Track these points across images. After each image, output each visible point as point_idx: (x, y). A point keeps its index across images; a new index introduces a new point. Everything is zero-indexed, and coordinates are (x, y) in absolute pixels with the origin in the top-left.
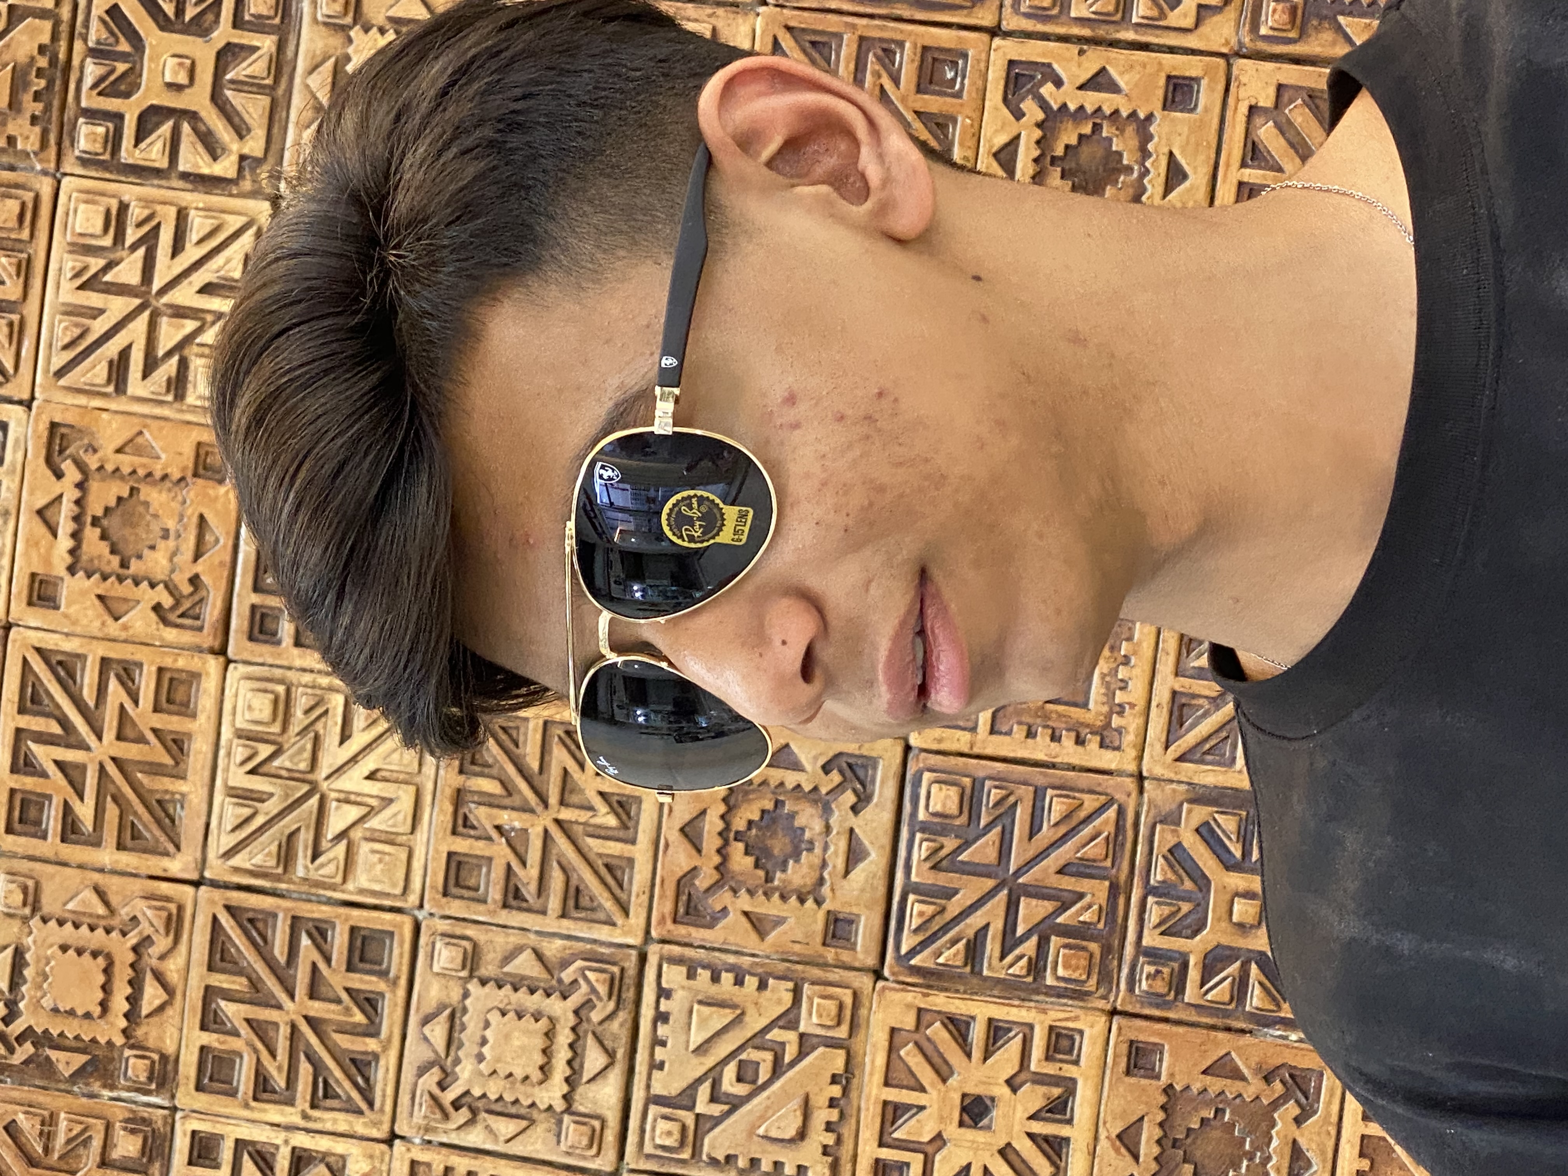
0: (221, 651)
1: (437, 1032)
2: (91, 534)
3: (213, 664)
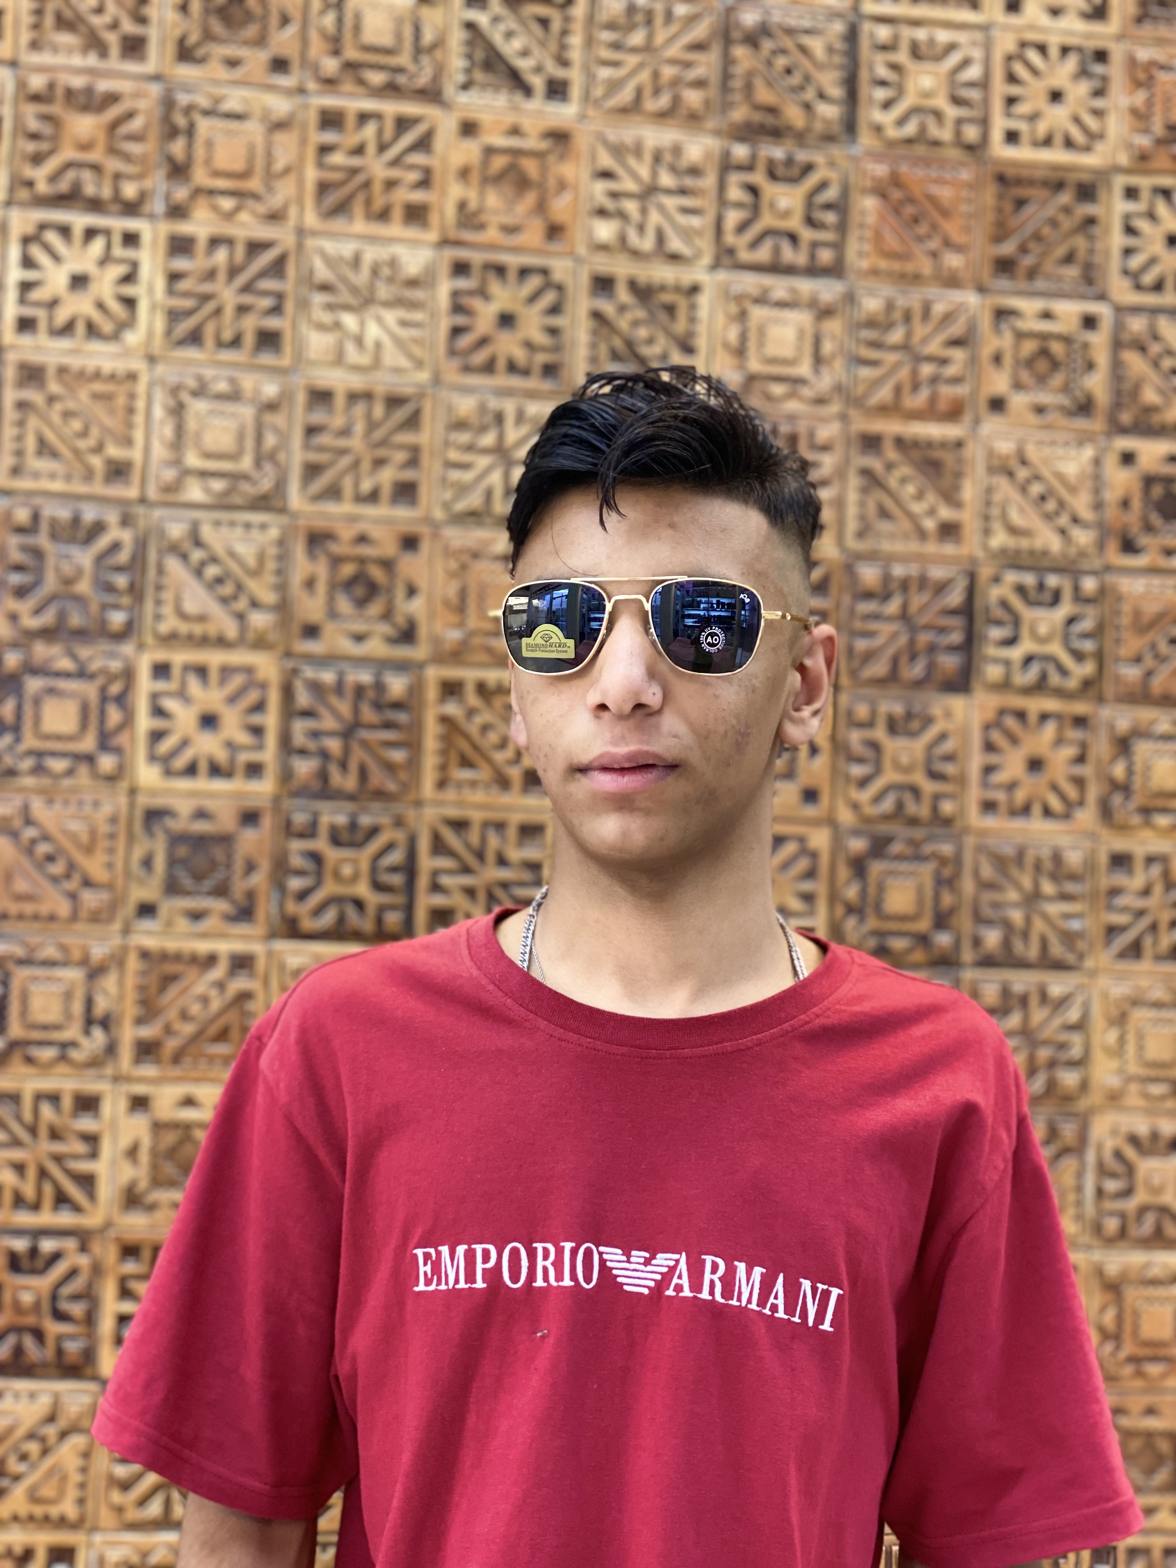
0: (446, 242)
2: (507, 160)
3: (435, 236)
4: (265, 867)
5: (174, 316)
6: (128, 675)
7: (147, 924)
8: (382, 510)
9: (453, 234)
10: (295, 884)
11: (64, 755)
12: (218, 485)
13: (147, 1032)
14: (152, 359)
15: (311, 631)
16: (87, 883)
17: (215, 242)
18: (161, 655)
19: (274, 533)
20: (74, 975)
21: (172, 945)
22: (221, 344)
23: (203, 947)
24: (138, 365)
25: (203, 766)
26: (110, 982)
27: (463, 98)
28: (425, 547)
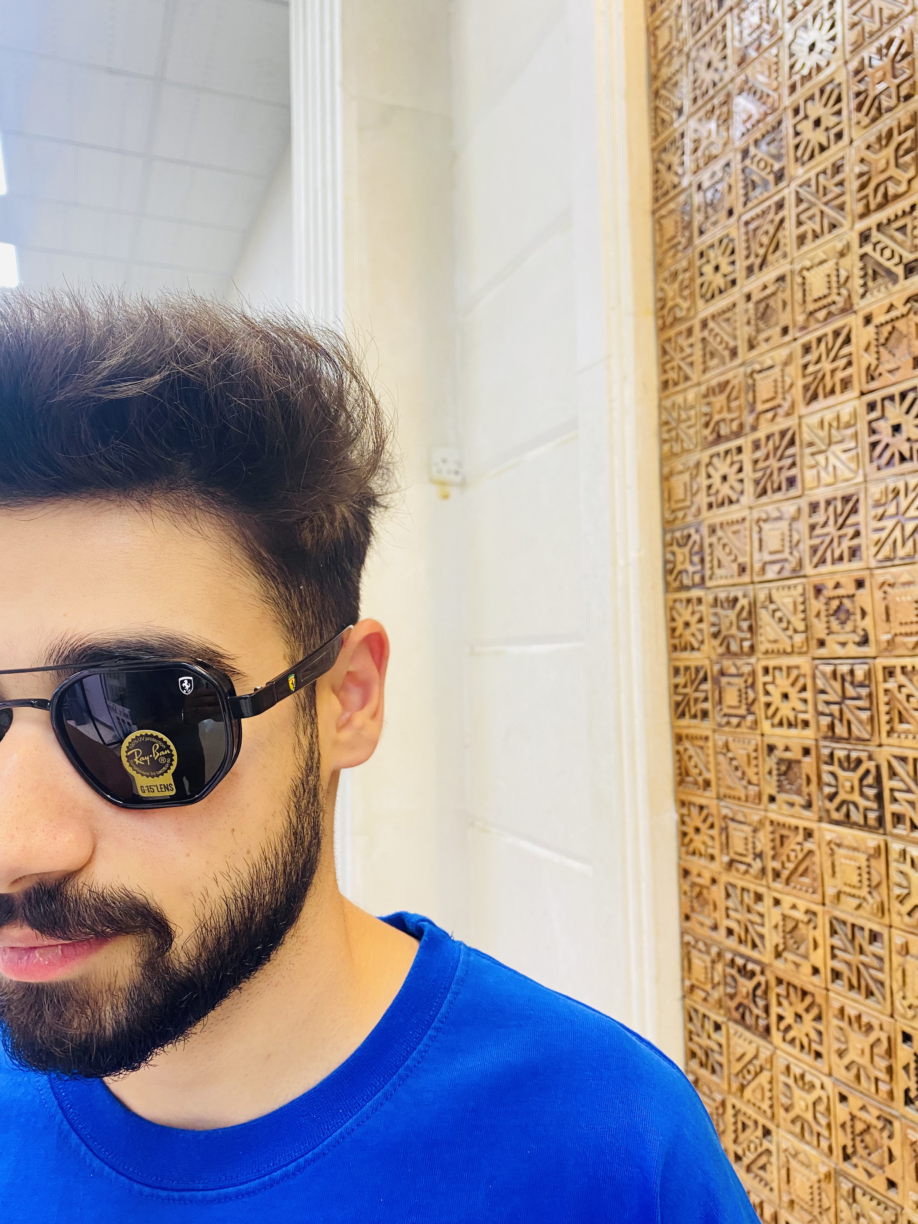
0: (863, 394)
1: (775, 514)
2: (889, 328)
3: (856, 393)
4: (814, 779)
5: (757, 482)
6: (753, 673)
7: (773, 806)
8: (845, 566)
9: (866, 387)
10: (827, 790)
11: (736, 716)
12: (777, 567)
13: (777, 865)
14: (751, 508)
15: (822, 643)
16: (750, 783)
17: (768, 438)
18: (764, 663)
19: (800, 589)
20: (748, 829)
21: (782, 819)
22: (774, 491)
23: (794, 822)
24: (746, 513)
25: (785, 722)
26: (761, 835)
27: (863, 303)
28: (867, 584)
